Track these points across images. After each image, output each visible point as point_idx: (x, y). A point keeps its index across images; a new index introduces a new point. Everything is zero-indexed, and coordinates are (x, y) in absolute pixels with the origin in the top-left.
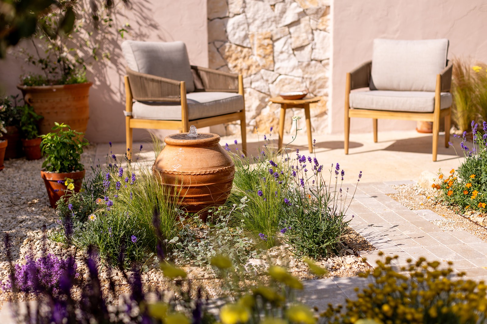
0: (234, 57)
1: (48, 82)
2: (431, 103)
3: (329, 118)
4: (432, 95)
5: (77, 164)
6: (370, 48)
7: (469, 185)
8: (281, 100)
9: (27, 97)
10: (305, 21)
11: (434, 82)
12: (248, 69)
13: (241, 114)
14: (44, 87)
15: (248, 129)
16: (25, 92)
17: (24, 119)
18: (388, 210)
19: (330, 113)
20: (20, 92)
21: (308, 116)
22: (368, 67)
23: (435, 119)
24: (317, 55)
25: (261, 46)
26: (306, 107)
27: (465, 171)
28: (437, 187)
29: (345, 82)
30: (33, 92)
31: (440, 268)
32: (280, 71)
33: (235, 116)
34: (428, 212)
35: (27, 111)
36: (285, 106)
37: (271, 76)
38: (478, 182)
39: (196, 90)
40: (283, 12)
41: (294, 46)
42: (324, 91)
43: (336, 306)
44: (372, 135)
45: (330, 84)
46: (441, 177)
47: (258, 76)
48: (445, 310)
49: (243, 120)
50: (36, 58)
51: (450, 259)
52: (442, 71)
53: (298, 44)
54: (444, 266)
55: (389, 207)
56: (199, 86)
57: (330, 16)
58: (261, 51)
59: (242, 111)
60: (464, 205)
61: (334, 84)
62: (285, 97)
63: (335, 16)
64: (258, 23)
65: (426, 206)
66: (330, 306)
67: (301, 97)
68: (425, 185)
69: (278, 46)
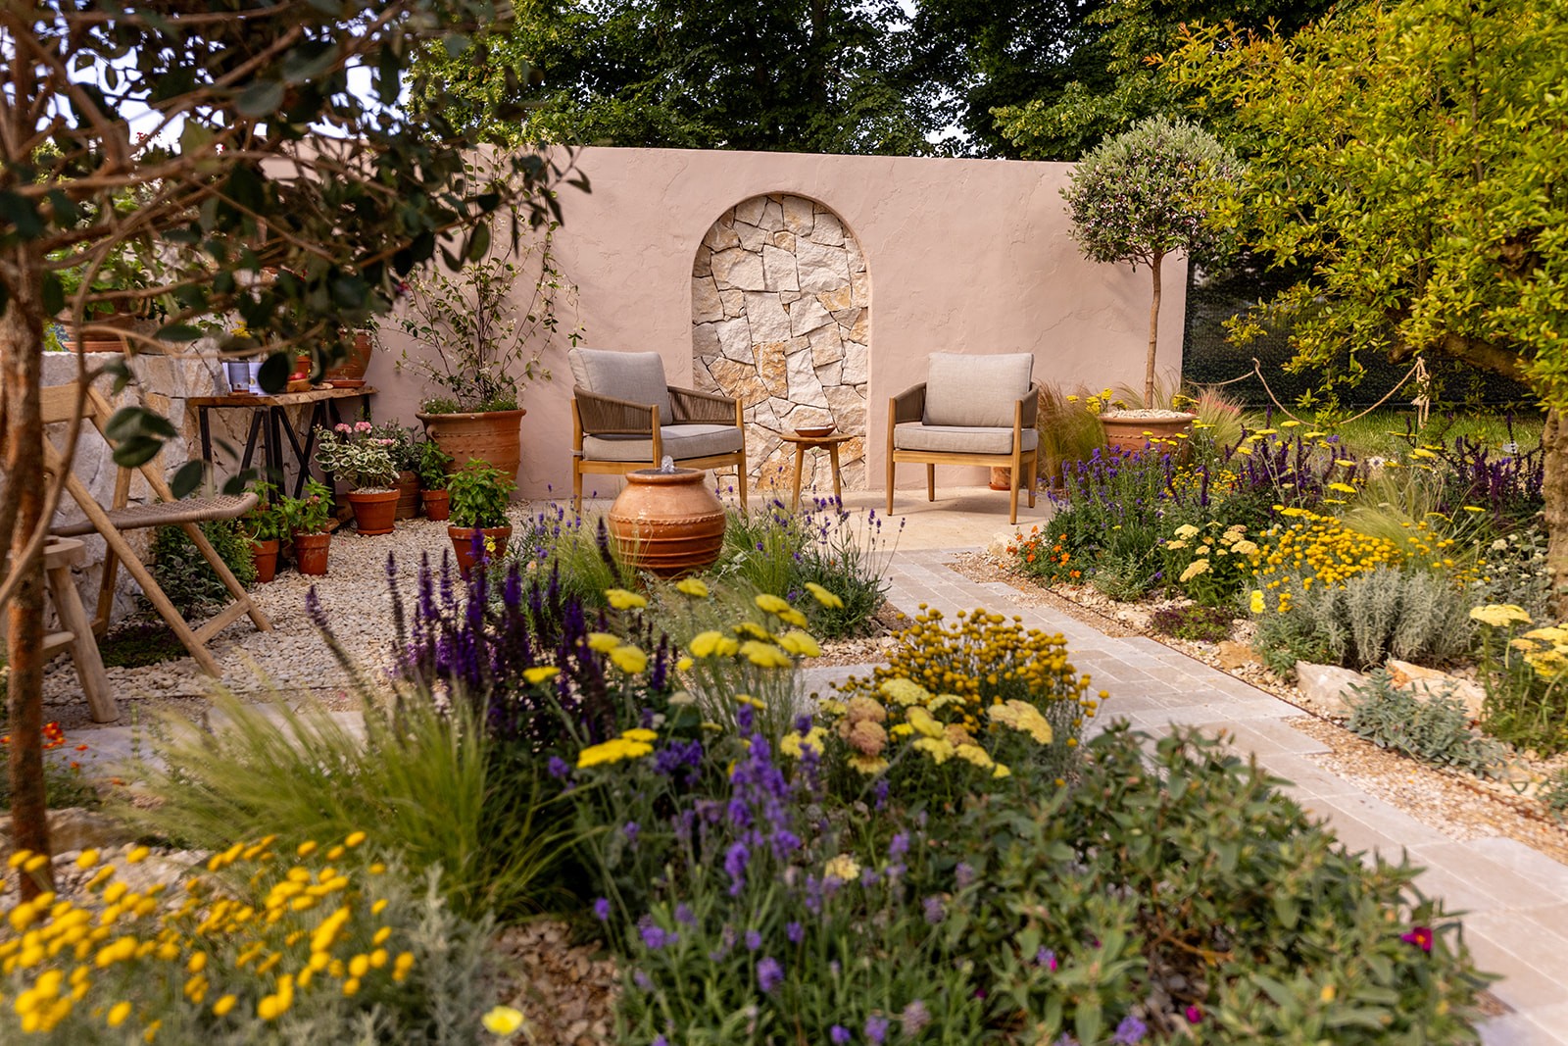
0: (730, 377)
1: (461, 410)
2: (1008, 441)
3: (867, 467)
4: (1009, 431)
5: (500, 517)
6: (926, 365)
7: (1057, 548)
8: (796, 436)
9: (430, 429)
10: (832, 328)
11: (1011, 413)
12: (751, 395)
13: (739, 456)
14: (455, 414)
15: (750, 480)
16: (426, 422)
17: (425, 460)
18: (945, 583)
19: (867, 460)
20: (420, 423)
21: (834, 459)
22: (921, 391)
23: (1013, 464)
24: (850, 377)
25: (769, 362)
26: (831, 447)
27: (1053, 530)
28: (1012, 550)
29: (886, 412)
30: (439, 422)
31: (1005, 626)
32: (796, 399)
33: (731, 458)
34: (1001, 585)
35: (429, 448)
36: (803, 446)
37: (783, 406)
38: (1071, 544)
39: (675, 422)
40: (801, 315)
41: (817, 363)
42: (859, 429)
43: (859, 679)
44: (926, 493)
45: (867, 417)
46: (1020, 538)
47: (765, 406)
48: (1008, 675)
49: (742, 465)
50: (444, 375)
51: (1018, 614)
52: (1023, 398)
53: (823, 360)
54: (1009, 624)
55: (947, 579)
56: (680, 416)
57: (869, 322)
58: (770, 371)
59: (741, 452)
60: (1051, 575)
61: (873, 418)
62: (802, 433)
63: (875, 321)
64: (763, 329)
65: (999, 578)
66: (852, 678)
67: (827, 433)
68: (998, 551)
69: (794, 363)
